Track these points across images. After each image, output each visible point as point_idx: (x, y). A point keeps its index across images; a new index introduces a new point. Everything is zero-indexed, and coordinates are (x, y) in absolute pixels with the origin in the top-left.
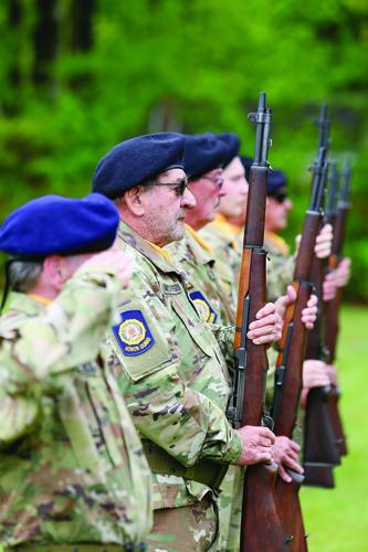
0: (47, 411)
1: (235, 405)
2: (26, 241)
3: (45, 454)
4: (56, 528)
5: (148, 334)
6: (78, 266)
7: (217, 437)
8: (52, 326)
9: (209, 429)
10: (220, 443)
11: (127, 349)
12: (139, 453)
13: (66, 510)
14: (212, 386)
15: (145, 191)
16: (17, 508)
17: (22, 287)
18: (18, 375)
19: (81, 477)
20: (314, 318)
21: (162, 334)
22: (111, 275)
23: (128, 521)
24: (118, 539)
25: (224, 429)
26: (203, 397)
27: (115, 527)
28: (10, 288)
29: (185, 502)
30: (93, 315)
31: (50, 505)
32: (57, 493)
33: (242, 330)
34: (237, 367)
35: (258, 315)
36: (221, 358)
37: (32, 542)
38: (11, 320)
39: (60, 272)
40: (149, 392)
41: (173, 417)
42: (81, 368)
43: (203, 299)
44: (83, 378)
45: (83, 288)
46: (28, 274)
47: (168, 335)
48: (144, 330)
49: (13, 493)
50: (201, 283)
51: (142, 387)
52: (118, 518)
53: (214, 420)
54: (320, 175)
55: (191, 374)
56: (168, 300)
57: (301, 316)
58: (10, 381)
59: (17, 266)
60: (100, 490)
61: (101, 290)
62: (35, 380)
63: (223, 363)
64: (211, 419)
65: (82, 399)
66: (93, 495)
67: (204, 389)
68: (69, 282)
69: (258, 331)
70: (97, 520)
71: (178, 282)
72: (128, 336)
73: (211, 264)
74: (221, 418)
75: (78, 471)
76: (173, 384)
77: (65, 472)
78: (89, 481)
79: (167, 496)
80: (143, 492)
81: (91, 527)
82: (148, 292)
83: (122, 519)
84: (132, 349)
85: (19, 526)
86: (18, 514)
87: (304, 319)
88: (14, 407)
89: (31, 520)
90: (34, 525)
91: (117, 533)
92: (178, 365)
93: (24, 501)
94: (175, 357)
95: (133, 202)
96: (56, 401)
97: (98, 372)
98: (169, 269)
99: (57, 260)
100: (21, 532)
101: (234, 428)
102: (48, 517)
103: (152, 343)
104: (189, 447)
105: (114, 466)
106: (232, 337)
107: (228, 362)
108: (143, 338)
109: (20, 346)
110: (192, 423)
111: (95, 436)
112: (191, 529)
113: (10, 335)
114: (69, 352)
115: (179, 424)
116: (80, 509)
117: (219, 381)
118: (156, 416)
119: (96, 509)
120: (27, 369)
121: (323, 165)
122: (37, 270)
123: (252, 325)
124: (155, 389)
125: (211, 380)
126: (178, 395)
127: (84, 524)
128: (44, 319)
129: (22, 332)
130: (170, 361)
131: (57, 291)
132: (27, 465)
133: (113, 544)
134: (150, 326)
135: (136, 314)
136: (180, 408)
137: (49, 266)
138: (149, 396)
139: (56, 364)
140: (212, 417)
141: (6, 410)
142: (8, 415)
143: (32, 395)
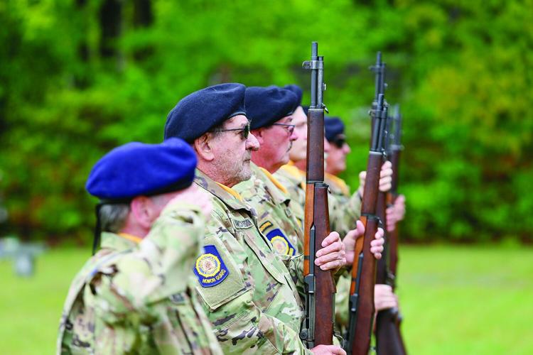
0: (144, 338)
1: (307, 327)
2: (114, 186)
5: (223, 266)
6: (164, 205)
8: (146, 260)
9: (284, 350)
11: (204, 281)
14: (286, 311)
15: (213, 138)
17: (112, 228)
18: (117, 306)
20: (381, 248)
21: (235, 266)
22: (196, 212)
25: (298, 350)
26: (277, 321)
30: (183, 249)
33: (310, 258)
34: (307, 293)
35: (324, 243)
36: (292, 284)
38: (106, 258)
39: (146, 212)
40: (227, 319)
41: (250, 341)
42: (171, 298)
43: (282, 236)
44: (174, 307)
45: (173, 224)
46: (117, 216)
47: (241, 266)
48: (219, 263)
50: (280, 221)
51: (220, 315)
53: (288, 342)
54: (380, 119)
55: (265, 301)
56: (240, 234)
57: (371, 247)
58: (111, 312)
59: (107, 209)
61: (189, 225)
62: (134, 310)
63: (294, 289)
65: (174, 326)
67: (278, 314)
68: (159, 220)
69: (324, 258)
71: (248, 218)
72: (204, 269)
73: (287, 203)
74: (295, 339)
76: (248, 311)
82: (221, 228)
84: (209, 281)
87: (373, 249)
88: (113, 336)
92: (252, 292)
94: (249, 285)
95: (203, 149)
96: (151, 329)
97: (187, 301)
98: (239, 207)
99: (144, 201)
101: (308, 348)
103: (227, 274)
106: (301, 265)
107: (299, 288)
108: (218, 270)
109: (118, 280)
110: (268, 345)
113: (109, 271)
114: (163, 283)
115: (256, 347)
117: (291, 306)
118: (235, 341)
120: (126, 300)
121: (382, 109)
122: (126, 211)
123: (318, 253)
124: (232, 316)
125: (284, 305)
126: (253, 320)
128: (138, 255)
129: (120, 267)
130: (244, 289)
131: (147, 230)
134: (223, 258)
135: (211, 249)
136: (256, 333)
137: (137, 207)
138: (227, 323)
139: (151, 295)
140: (286, 338)
141: (105, 339)
142: (107, 343)
143: (131, 325)
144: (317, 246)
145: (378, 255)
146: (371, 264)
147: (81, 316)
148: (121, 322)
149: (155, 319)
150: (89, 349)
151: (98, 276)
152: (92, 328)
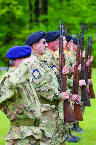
1: (60, 88)
2: (12, 56)
3: (17, 101)
4: (20, 116)
5: (40, 74)
7: (57, 95)
8: (16, 74)
9: (54, 93)
10: (57, 96)
11: (35, 78)
12: (38, 100)
13: (22, 112)
15: (37, 44)
16: (12, 112)
18: (10, 85)
19: (25, 105)
21: (42, 74)
23: (36, 114)
24: (34, 118)
25: (58, 93)
26: (53, 87)
27: (33, 115)
28: (9, 66)
29: (51, 109)
30: (25, 71)
31: (19, 111)
32: (20, 109)
34: (60, 80)
35: (64, 68)
36: (56, 78)
37: (15, 119)
39: (19, 62)
40: (41, 86)
41: (46, 91)
42: (24, 82)
43: (56, 67)
44: (24, 85)
45: (22, 66)
46: (12, 63)
47: (44, 74)
49: (11, 109)
50: (55, 63)
51: (39, 86)
52: (33, 113)
55: (50, 82)
56: (44, 67)
57: (78, 68)
59: (10, 61)
60: (29, 108)
62: (13, 86)
64: (55, 91)
65: (24, 89)
66: (28, 109)
67: (53, 85)
69: (64, 72)
70: (29, 114)
71: (46, 63)
72: (35, 75)
74: (57, 91)
75: (24, 104)
76: (46, 84)
77: (21, 104)
78: (27, 106)
79: (47, 108)
80: (39, 108)
81: (28, 116)
82: (39, 65)
83: (34, 113)
85: (13, 116)
86: (12, 113)
88: (10, 91)
89: (15, 115)
90: (15, 116)
91: (33, 117)
93: (13, 111)
94: (46, 79)
95: (35, 46)
96: (18, 90)
97: (28, 83)
98: (43, 60)
100: (13, 117)
102: (18, 114)
103: (40, 76)
104: (51, 97)
105: (32, 103)
106: (59, 73)
107: (58, 79)
109: (10, 79)
110: (51, 92)
111: (27, 97)
112: (53, 115)
113: (8, 76)
114: (20, 79)
115: (48, 93)
116: (25, 112)
117: (56, 83)
118: (43, 91)
119: (28, 112)
120: (11, 83)
122: (14, 62)
123: (62, 70)
124: (42, 86)
125: (54, 83)
126: (47, 86)
127: (26, 115)
128: (15, 73)
129: (10, 76)
132: (13, 103)
133: (33, 119)
134: (40, 72)
136: (48, 89)
137: (17, 61)
138: (41, 87)
139: (17, 82)
140: (55, 90)
141: (8, 92)
142: (9, 93)
143: (13, 89)
144: (62, 69)
145: (80, 70)
146: (78, 72)
147: (3, 86)
148: (11, 88)
149: (19, 88)
150: (5, 94)
151: (5, 78)
152: (5, 89)
